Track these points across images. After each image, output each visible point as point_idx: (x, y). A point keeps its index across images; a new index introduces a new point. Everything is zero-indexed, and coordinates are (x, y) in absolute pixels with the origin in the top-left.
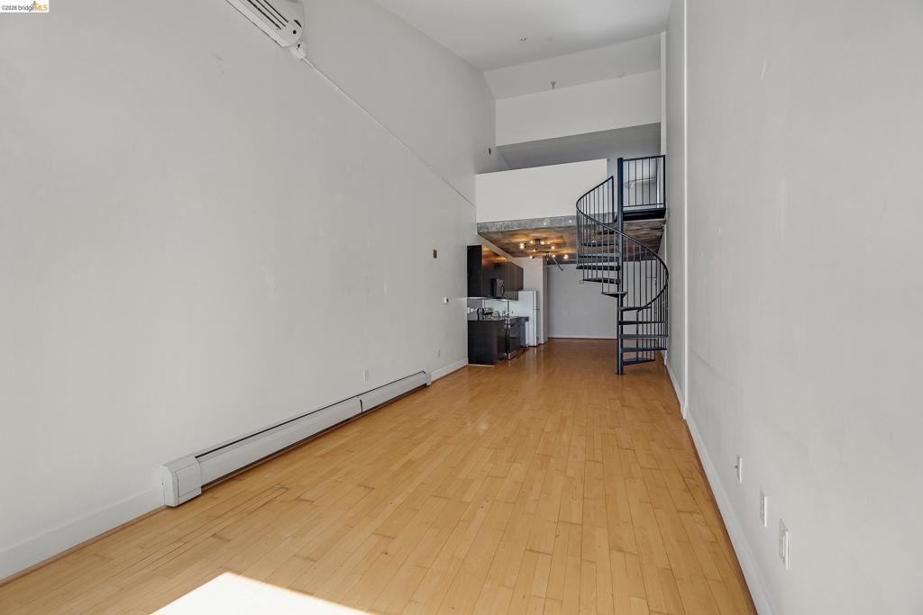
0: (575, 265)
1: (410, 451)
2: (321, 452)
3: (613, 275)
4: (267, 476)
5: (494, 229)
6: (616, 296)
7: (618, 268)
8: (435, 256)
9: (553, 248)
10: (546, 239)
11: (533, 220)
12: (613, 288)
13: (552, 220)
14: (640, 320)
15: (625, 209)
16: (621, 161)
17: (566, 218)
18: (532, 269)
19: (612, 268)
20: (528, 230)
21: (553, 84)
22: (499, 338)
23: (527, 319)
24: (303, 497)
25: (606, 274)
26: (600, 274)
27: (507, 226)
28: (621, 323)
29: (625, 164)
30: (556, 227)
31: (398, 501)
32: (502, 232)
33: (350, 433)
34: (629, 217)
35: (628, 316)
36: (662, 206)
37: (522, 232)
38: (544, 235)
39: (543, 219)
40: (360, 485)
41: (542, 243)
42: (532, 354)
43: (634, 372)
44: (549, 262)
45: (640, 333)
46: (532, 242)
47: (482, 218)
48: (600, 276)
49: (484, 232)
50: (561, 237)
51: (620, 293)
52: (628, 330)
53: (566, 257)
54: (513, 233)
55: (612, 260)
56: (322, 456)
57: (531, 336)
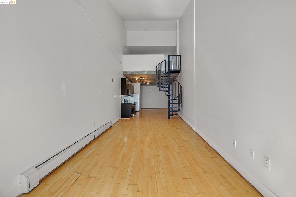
0: (156, 86)
1: (121, 151)
2: (86, 156)
3: (167, 89)
4: (67, 170)
5: (129, 73)
6: (168, 95)
7: (168, 87)
8: (113, 81)
9: (146, 80)
10: (144, 77)
11: (142, 71)
12: (167, 93)
13: (148, 71)
14: (173, 103)
15: (170, 70)
16: (169, 56)
17: (152, 71)
18: (137, 86)
19: (166, 87)
20: (140, 74)
21: (146, 29)
22: (131, 109)
23: (136, 102)
24: (90, 176)
25: (165, 89)
26: (163, 89)
27: (133, 72)
28: (169, 104)
29: (170, 57)
30: (148, 74)
31: (129, 170)
32: (131, 74)
33: (93, 147)
34: (171, 72)
35: (171, 102)
36: (180, 70)
37: (137, 75)
38: (144, 76)
39: (145, 71)
40: (111, 167)
41: (144, 79)
42: (138, 114)
43: (173, 118)
44: (142, 84)
45: (173, 106)
46: (140, 78)
47: (125, 69)
48: (164, 90)
49: (125, 74)
50: (149, 77)
51: (169, 95)
52: (171, 106)
53: (148, 83)
54: (135, 75)
55: (166, 85)
56: (88, 158)
57: (138, 108)
